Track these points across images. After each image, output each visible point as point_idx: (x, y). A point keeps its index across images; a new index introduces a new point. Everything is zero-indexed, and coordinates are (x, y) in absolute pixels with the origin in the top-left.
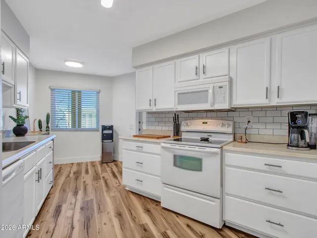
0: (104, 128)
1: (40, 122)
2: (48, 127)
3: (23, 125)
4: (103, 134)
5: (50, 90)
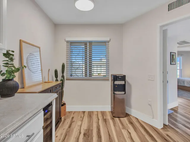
0: (115, 78)
1: (56, 72)
2: (63, 76)
3: (12, 80)
4: (114, 85)
5: (66, 42)
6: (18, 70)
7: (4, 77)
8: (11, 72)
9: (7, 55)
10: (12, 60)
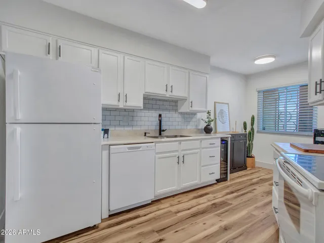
1: (245, 124)
3: (210, 125)
5: (257, 93)
6: (212, 121)
7: (207, 124)
8: (209, 121)
9: (209, 113)
10: (210, 115)
